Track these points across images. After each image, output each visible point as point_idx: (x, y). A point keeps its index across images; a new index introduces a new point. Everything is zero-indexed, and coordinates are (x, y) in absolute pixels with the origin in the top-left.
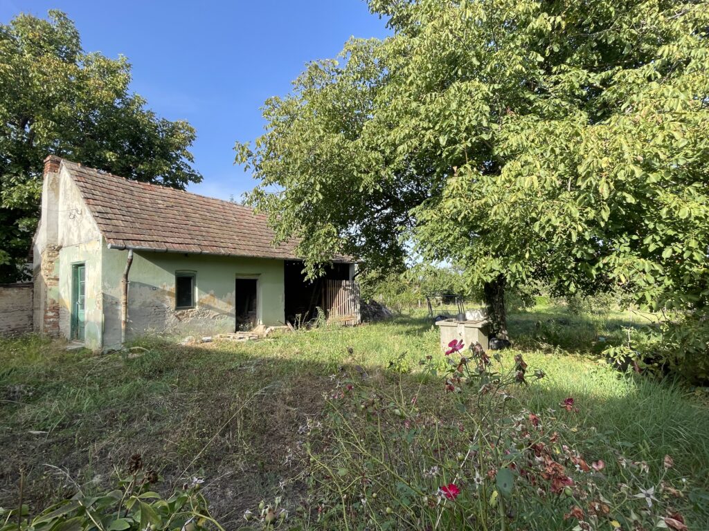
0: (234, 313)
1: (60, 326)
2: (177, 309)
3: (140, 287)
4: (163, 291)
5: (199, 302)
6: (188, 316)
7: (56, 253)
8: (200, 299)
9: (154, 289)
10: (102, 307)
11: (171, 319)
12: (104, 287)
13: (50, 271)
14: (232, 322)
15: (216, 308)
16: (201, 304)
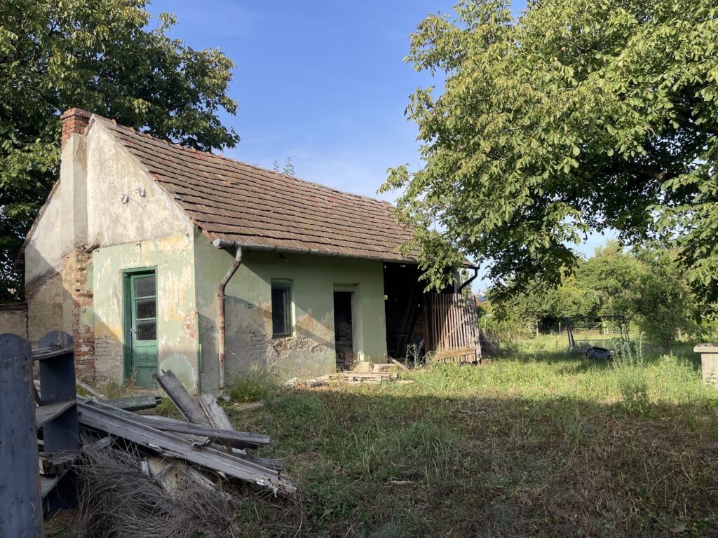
0: (333, 342)
1: (97, 366)
2: (274, 337)
3: (235, 303)
4: (260, 309)
5: (297, 326)
6: (286, 348)
7: (86, 255)
8: (297, 322)
9: (250, 306)
10: (197, 335)
11: (270, 351)
12: (198, 305)
13: (83, 282)
14: (331, 355)
15: (314, 336)
16: (299, 329)
